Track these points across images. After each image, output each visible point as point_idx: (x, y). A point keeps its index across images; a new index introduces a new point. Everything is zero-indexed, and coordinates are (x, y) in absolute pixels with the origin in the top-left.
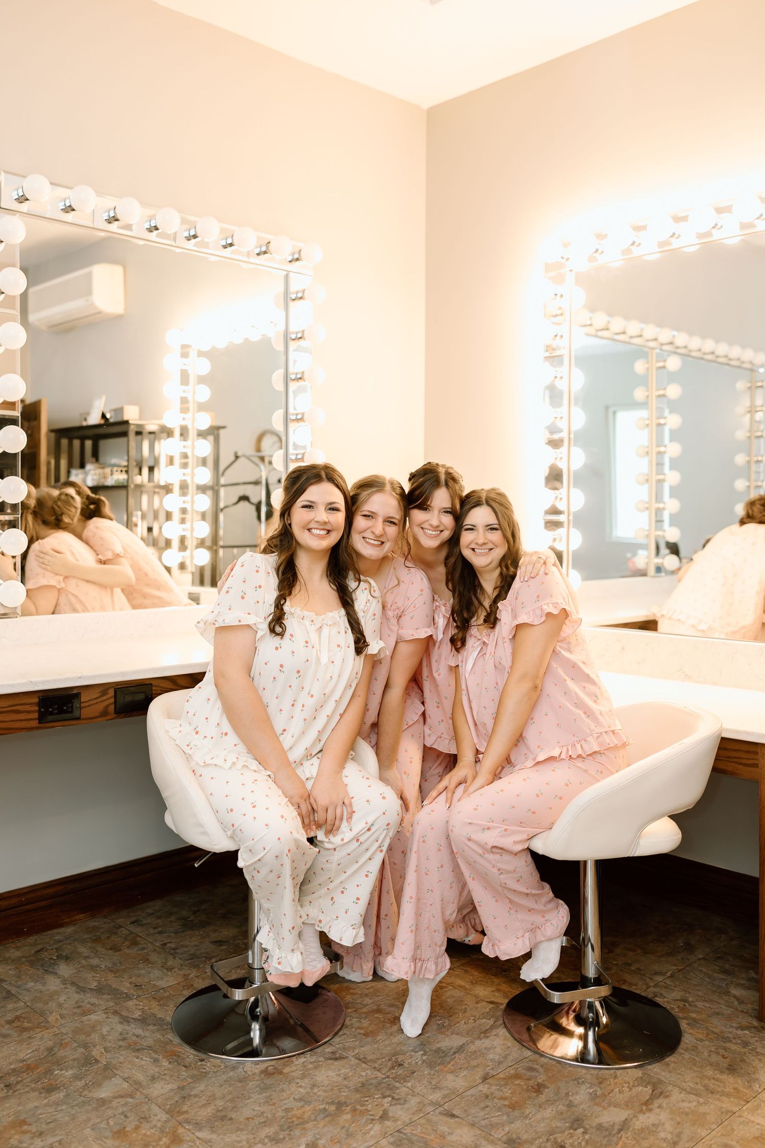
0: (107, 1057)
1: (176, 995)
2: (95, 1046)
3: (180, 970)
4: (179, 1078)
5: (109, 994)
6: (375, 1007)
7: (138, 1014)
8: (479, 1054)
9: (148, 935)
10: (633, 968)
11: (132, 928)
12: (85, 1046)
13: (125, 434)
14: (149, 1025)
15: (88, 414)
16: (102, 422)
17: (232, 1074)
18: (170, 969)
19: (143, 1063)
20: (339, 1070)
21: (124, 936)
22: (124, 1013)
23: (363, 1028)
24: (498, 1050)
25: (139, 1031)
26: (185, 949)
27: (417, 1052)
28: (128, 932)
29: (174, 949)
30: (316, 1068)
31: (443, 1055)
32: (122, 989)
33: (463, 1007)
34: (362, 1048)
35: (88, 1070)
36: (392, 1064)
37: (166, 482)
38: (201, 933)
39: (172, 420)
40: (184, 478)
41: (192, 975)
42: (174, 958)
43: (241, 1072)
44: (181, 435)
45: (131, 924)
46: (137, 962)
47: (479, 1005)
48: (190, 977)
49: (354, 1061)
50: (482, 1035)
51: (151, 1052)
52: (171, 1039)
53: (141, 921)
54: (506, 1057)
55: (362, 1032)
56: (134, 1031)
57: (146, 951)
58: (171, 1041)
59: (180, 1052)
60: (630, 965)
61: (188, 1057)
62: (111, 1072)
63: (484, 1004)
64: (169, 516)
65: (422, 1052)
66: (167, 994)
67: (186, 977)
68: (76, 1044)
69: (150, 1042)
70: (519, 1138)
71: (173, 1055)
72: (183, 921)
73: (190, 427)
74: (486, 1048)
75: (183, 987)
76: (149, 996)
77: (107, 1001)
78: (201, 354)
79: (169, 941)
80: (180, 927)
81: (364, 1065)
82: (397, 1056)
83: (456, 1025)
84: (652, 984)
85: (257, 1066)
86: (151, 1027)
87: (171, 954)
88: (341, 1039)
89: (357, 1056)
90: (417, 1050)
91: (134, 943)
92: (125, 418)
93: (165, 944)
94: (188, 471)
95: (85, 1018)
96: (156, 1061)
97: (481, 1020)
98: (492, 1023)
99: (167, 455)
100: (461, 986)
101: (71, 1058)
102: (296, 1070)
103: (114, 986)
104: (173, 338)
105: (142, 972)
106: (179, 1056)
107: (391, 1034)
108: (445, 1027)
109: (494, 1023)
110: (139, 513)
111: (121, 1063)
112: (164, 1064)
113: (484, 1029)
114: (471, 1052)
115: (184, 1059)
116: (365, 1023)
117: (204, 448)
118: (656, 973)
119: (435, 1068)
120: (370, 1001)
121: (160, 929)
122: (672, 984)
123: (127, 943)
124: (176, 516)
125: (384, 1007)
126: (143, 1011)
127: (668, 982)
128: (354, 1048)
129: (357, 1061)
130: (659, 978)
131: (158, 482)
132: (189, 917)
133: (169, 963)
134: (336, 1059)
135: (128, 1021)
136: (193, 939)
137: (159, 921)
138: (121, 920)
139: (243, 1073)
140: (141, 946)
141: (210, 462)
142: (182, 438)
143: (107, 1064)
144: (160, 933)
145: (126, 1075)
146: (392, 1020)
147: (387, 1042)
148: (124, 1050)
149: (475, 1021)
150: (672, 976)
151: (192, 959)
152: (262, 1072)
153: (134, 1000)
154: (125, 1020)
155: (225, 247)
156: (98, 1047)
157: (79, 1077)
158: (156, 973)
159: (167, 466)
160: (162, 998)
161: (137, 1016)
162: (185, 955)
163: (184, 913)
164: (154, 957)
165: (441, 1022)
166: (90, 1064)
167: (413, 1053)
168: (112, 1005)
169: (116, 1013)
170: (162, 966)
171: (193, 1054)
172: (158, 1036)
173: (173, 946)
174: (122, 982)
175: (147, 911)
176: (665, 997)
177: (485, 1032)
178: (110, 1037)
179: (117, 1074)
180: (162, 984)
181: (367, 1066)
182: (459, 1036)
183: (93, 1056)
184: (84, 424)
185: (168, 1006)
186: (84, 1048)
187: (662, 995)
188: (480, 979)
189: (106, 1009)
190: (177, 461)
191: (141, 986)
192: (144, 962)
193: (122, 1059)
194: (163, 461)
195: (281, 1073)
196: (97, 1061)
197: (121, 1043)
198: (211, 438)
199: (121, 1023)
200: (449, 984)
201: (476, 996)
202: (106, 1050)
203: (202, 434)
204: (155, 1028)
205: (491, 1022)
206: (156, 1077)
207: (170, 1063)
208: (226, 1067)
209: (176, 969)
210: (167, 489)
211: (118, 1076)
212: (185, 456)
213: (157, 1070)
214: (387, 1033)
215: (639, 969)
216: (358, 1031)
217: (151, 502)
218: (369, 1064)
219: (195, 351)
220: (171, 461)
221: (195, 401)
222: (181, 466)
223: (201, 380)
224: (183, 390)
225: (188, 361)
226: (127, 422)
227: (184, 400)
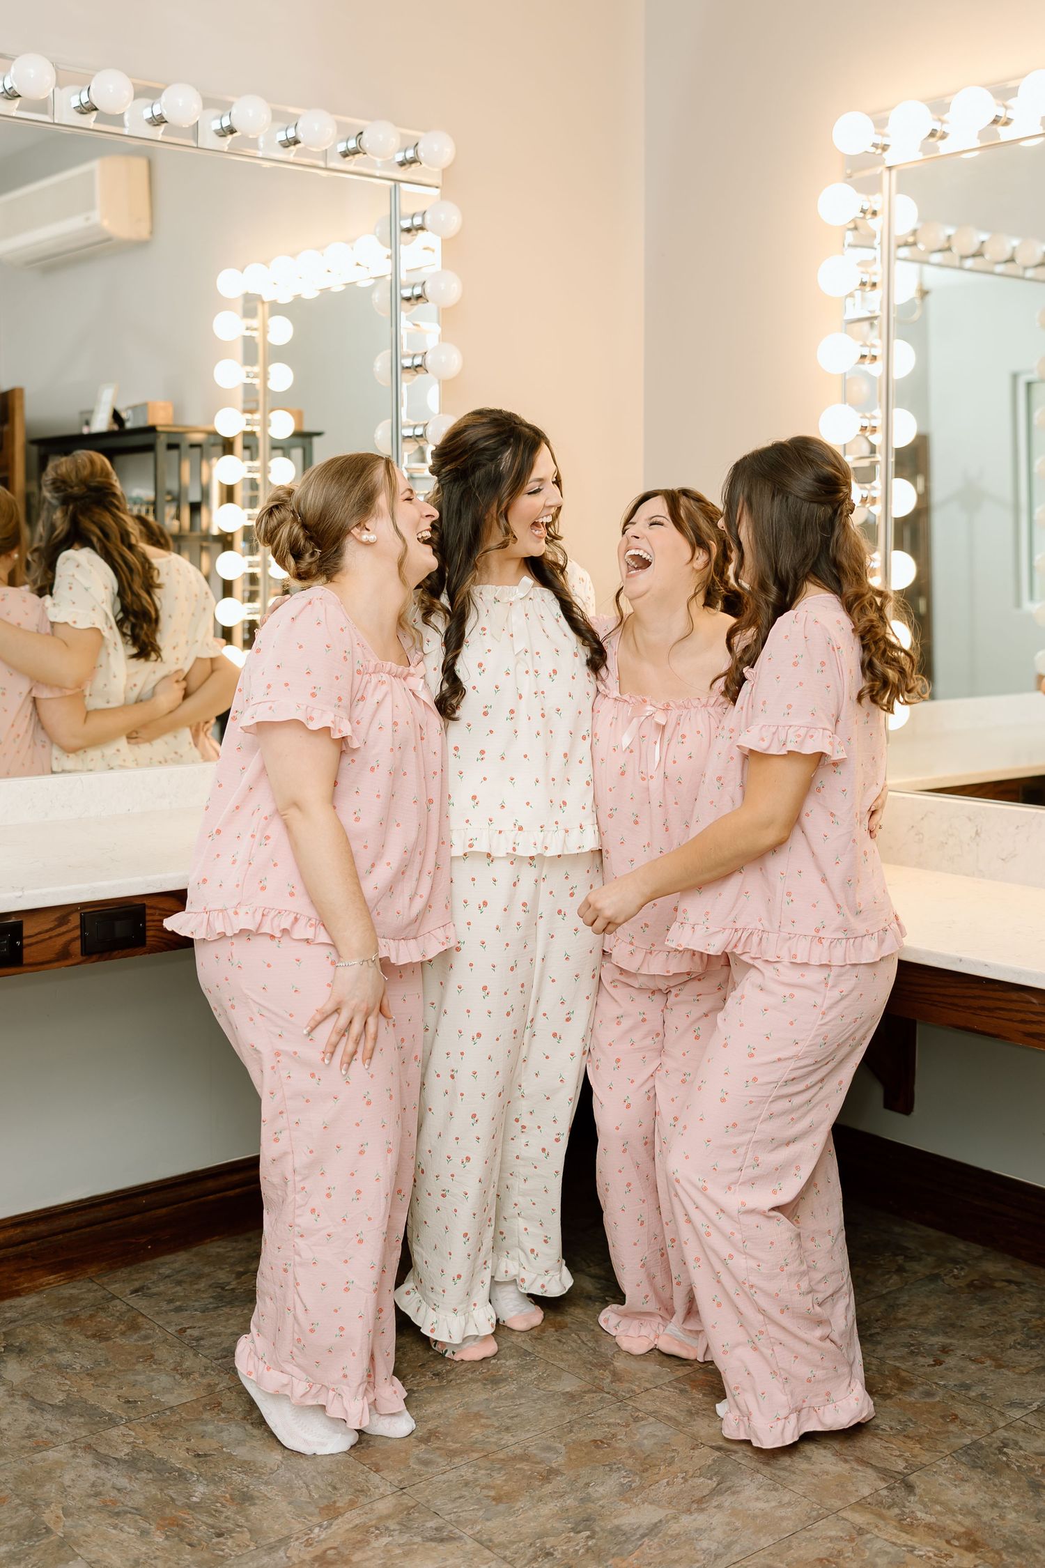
0: (67, 1524)
1: (191, 1420)
2: (48, 1505)
3: (202, 1375)
4: (178, 1564)
5: (81, 1416)
6: (519, 1451)
7: (124, 1452)
8: (683, 1539)
9: (158, 1313)
10: (972, 1394)
11: (134, 1301)
12: (33, 1505)
13: (150, 448)
14: (140, 1470)
15: (91, 412)
16: (116, 427)
17: (266, 1560)
18: (186, 1374)
19: (123, 1536)
20: (445, 1560)
21: (118, 1314)
22: (102, 1450)
23: (494, 1488)
24: (718, 1534)
25: (123, 1482)
26: (215, 1340)
27: (579, 1532)
28: (125, 1308)
29: (198, 1339)
30: (406, 1554)
31: (624, 1538)
32: (104, 1407)
33: (669, 1455)
34: (488, 1523)
35: (33, 1546)
36: (535, 1552)
37: (221, 529)
38: (246, 1311)
39: (230, 423)
41: (221, 1386)
42: (196, 1355)
43: (282, 1558)
44: (246, 447)
45: (131, 1294)
46: (134, 1361)
47: (697, 1452)
48: (218, 1390)
49: (471, 1545)
50: (695, 1506)
51: (138, 1517)
52: (174, 1496)
53: (149, 1288)
54: (728, 1546)
55: (492, 1493)
56: (115, 1480)
57: (150, 1342)
58: (173, 1500)
59: (185, 1520)
60: (968, 1387)
61: (198, 1528)
62: (70, 1552)
63: (706, 1450)
65: (588, 1533)
66: (177, 1418)
67: (210, 1387)
68: (18, 1501)
69: (138, 1500)
71: (173, 1525)
72: (219, 1290)
73: (259, 434)
74: (697, 1530)
75: (204, 1406)
76: (146, 1420)
77: (78, 1427)
78: (276, 309)
79: (191, 1325)
80: (211, 1300)
81: (487, 1553)
82: (545, 1539)
83: (653, 1487)
84: (1002, 1424)
85: (310, 1549)
86: (143, 1475)
87: (192, 1347)
88: (454, 1505)
89: (478, 1536)
90: (581, 1528)
91: (134, 1327)
92: (151, 422)
93: (183, 1330)
95: (38, 1456)
96: (144, 1533)
97: (696, 1480)
98: (715, 1485)
99: (221, 484)
100: (669, 1418)
101: (8, 1524)
102: (373, 1557)
103: (91, 1402)
104: (230, 283)
105: (141, 1378)
106: (183, 1527)
107: (540, 1500)
108: (633, 1490)
109: (718, 1485)
111: (88, 1536)
112: (157, 1539)
113: (698, 1495)
114: (671, 1536)
115: (190, 1532)
116: (499, 1478)
117: (286, 470)
118: (1012, 1404)
119: (606, 1561)
120: (513, 1440)
121: (178, 1303)
122: (1038, 1425)
123: (121, 1326)
124: (239, 588)
125: (535, 1452)
126: (134, 1446)
127: (1031, 1420)
128: (474, 1522)
129: (477, 1545)
130: (1016, 1414)
131: (208, 529)
132: (229, 1284)
133: (187, 1364)
134: (442, 1540)
135: (108, 1464)
136: (231, 1322)
137: (179, 1288)
138: (117, 1285)
139: (285, 1559)
140: (143, 1332)
142: (247, 453)
143: (65, 1537)
144: (178, 1310)
145: (93, 1557)
146: (545, 1474)
147: (531, 1513)
148: (95, 1513)
149: (685, 1480)
150: (1039, 1410)
151: (225, 1357)
152: (316, 1559)
153: (122, 1427)
154: (103, 1461)
156: (53, 1507)
157: (17, 1557)
158: (164, 1380)
159: (221, 504)
160: (167, 1425)
161: (123, 1454)
162: (214, 1350)
163: (222, 1276)
164: (162, 1353)
165: (627, 1480)
166: (38, 1535)
167: (572, 1534)
168: (84, 1434)
169: (88, 1448)
170: (175, 1369)
171: (206, 1524)
172: (153, 1490)
173: (196, 1333)
174: (105, 1394)
175: (161, 1271)
176: (1021, 1448)
177: (700, 1501)
178: (75, 1491)
179: (78, 1555)
180: (171, 1399)
181: (492, 1555)
182: (654, 1507)
183: (43, 1523)
184: (85, 431)
185: (176, 1438)
186: (30, 1507)
187: (1016, 1443)
188: (705, 1407)
189: (74, 1441)
190: (239, 494)
191: (136, 1402)
192: (146, 1361)
193: (89, 1528)
194: (215, 494)
195: (347, 1561)
196: (48, 1530)
197: (91, 1501)
198: (297, 453)
199: (95, 1466)
200: (650, 1414)
201: (694, 1437)
202: (67, 1512)
203: (281, 448)
204: (150, 1476)
205: (712, 1483)
206: (141, 1561)
207: (167, 1537)
208: (257, 1548)
209: (197, 1375)
210: (225, 542)
211: (80, 1558)
213: (144, 1549)
214: (532, 1497)
215: (983, 1395)
216: (485, 1492)
218: (496, 1550)
219: (267, 306)
220: (229, 494)
221: (266, 390)
222: (247, 503)
223: (277, 354)
224: (248, 373)
225: (255, 323)
226: (152, 429)
227: (249, 389)
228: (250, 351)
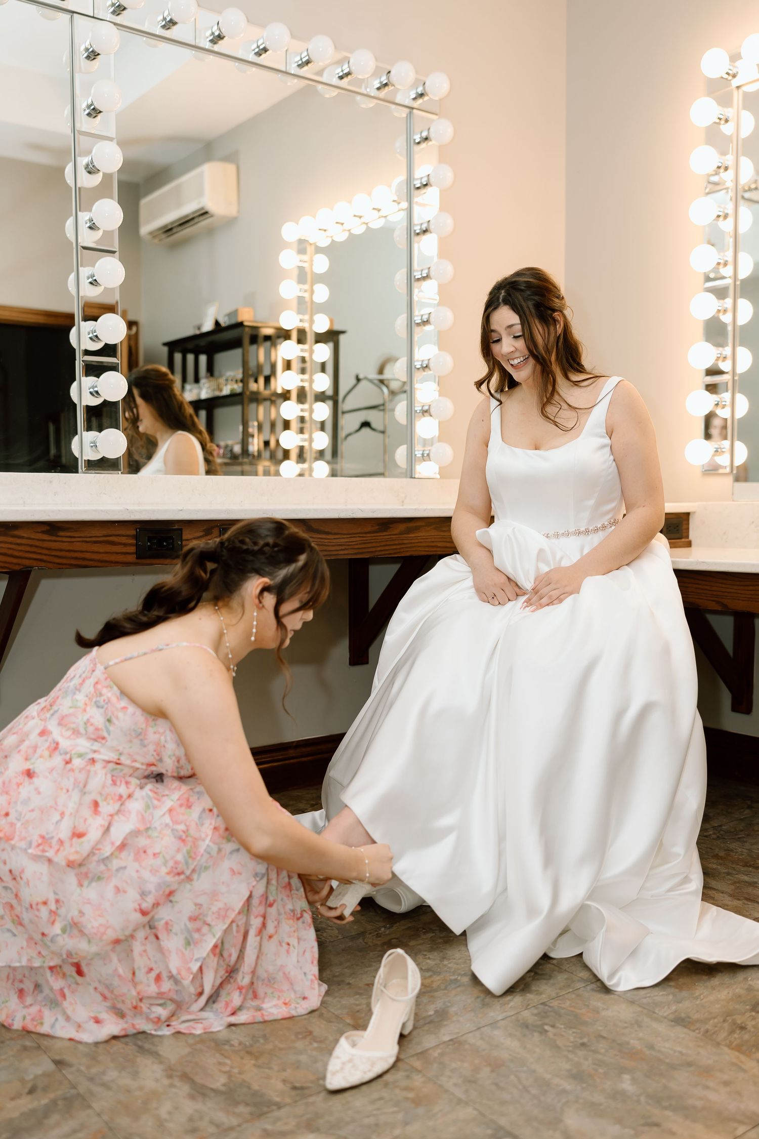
15: (202, 324)
16: (217, 328)
37: (283, 389)
39: (289, 321)
40: (301, 384)
44: (299, 337)
64: (287, 425)
70: (689, 1017)
73: (307, 330)
78: (318, 250)
92: (240, 320)
94: (306, 377)
99: (283, 359)
104: (290, 232)
110: (256, 424)
117: (323, 352)
124: (294, 425)
131: (275, 390)
141: (330, 368)
142: (299, 341)
155: (341, 78)
159: (283, 371)
184: (199, 332)
190: (295, 365)
194: (280, 366)
198: (330, 343)
203: (320, 338)
210: (286, 396)
212: (303, 360)
217: (267, 413)
219: (313, 247)
220: (288, 365)
221: (312, 302)
222: (299, 371)
223: (319, 279)
224: (300, 289)
225: (305, 258)
226: (241, 324)
227: (301, 300)
228: (302, 276)
